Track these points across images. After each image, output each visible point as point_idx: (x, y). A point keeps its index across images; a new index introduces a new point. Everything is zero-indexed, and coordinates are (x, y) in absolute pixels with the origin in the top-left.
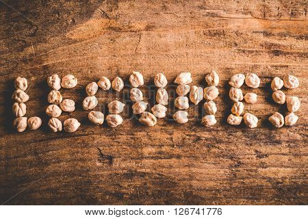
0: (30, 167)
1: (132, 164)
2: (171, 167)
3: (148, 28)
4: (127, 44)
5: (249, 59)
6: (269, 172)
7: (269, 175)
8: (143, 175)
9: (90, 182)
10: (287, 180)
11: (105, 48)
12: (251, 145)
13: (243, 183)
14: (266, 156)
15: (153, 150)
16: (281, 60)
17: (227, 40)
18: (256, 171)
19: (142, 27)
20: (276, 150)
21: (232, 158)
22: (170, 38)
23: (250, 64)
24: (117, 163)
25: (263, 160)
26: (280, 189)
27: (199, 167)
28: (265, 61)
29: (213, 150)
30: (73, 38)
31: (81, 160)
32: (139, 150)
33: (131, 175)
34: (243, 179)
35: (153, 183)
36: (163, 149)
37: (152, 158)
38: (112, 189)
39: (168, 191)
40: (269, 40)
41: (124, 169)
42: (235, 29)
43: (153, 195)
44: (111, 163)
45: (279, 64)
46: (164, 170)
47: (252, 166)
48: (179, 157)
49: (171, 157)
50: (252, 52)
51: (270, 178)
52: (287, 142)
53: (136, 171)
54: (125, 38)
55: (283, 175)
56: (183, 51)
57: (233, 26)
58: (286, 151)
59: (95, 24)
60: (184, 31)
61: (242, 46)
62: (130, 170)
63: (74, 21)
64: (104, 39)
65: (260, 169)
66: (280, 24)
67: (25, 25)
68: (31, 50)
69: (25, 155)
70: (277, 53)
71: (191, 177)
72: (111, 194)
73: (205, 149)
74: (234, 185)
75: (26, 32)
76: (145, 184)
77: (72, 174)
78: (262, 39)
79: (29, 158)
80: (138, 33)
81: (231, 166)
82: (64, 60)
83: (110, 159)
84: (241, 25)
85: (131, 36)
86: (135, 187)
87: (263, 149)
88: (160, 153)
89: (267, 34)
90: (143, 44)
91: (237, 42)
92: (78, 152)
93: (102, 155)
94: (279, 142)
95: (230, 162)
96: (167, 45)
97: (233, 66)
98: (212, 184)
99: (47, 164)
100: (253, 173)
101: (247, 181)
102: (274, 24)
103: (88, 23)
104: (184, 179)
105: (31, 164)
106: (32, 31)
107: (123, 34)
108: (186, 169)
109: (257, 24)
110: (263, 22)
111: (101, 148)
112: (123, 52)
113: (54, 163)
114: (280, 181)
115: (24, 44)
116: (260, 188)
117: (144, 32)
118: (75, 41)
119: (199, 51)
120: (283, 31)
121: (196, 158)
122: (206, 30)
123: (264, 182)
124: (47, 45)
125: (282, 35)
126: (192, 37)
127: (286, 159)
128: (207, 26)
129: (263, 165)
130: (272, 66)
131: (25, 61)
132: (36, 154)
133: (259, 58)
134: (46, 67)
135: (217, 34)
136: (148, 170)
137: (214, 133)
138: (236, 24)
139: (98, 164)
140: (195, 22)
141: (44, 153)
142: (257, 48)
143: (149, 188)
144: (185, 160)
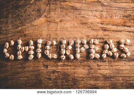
0: (19, 69)
1: (54, 68)
2: (68, 69)
3: (61, 21)
4: (53, 27)
5: (95, 32)
6: (101, 71)
7: (101, 73)
8: (58, 72)
9: (40, 74)
10: (108, 75)
11: (45, 28)
12: (95, 62)
13: (92, 75)
14: (101, 66)
15: (62, 63)
16: (107, 33)
17: (88, 26)
18: (97, 71)
19: (59, 21)
20: (104, 64)
21: (89, 67)
22: (68, 25)
23: (96, 34)
24: (49, 68)
25: (100, 67)
26: (105, 78)
27: (77, 70)
28: (101, 33)
29: (82, 64)
30: (34, 24)
31: (37, 67)
32: (57, 64)
33: (54, 72)
34: (92, 74)
35: (62, 75)
36: (65, 63)
37: (61, 66)
38: (47, 77)
39: (67, 78)
40: (103, 26)
41: (52, 70)
42: (91, 22)
43: (61, 79)
44: (47, 68)
45: (106, 34)
46: (65, 70)
47: (96, 69)
48: (70, 66)
49: (68, 66)
50: (97, 30)
51: (102, 74)
52: (108, 61)
53: (56, 71)
54: (53, 25)
55: (106, 73)
56: (73, 29)
57: (90, 21)
58: (108, 64)
59: (42, 19)
60: (73, 22)
61: (93, 28)
62: (54, 70)
63: (35, 18)
64: (45, 25)
65: (98, 71)
66: (107, 20)
67: (18, 19)
68: (20, 28)
69: (18, 65)
70: (105, 30)
71: (75, 73)
72: (47, 78)
73: (80, 63)
74: (89, 76)
75: (18, 22)
76: (59, 75)
77: (34, 71)
78: (100, 25)
79: (19, 66)
80: (57, 23)
81: (88, 69)
82: (31, 32)
83: (47, 66)
84: (93, 21)
85: (55, 24)
86: (55, 76)
87: (100, 64)
88: (64, 64)
89: (102, 24)
90: (59, 27)
91: (91, 26)
92: (36, 64)
93: (44, 65)
94: (105, 61)
95: (88, 68)
96: (67, 27)
97: (90, 35)
98: (82, 75)
99: (25, 68)
100: (96, 72)
101: (94, 75)
102: (104, 20)
103: (40, 19)
104: (72, 74)
105: (19, 68)
106: (20, 22)
107: (52, 23)
108: (73, 70)
109: (98, 20)
110: (101, 20)
111: (44, 63)
112: (52, 30)
113: (28, 67)
114: (105, 75)
115: (17, 26)
116: (98, 77)
117: (59, 23)
118: (35, 26)
119: (78, 29)
120: (107, 23)
121: (76, 66)
122: (81, 22)
123: (100, 75)
124: (25, 27)
125: (107, 24)
126: (76, 24)
127: (107, 67)
128: (81, 21)
129: (100, 69)
130: (104, 35)
131: (18, 32)
132: (21, 64)
133: (99, 32)
134: (25, 34)
135: (84, 23)
136: (60, 70)
137: (83, 58)
138: (91, 20)
139: (43, 68)
140: (77, 19)
141: (24, 64)
142: (98, 29)
143: (60, 76)
144: (72, 67)
